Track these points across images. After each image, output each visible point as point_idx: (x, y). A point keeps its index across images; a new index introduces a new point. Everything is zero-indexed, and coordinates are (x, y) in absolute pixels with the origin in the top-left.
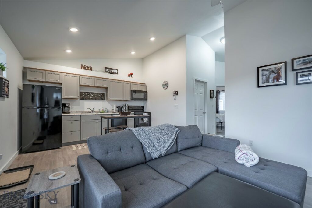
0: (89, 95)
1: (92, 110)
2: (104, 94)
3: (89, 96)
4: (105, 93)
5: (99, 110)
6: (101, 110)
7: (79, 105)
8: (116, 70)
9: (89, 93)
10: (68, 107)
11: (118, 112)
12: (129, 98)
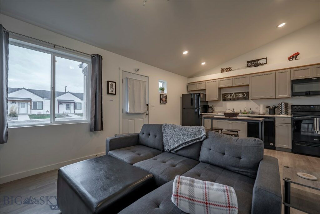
1: (232, 110)
2: (248, 92)
3: (231, 97)
5: (241, 110)
6: (243, 111)
7: (222, 106)
8: (265, 59)
10: (211, 108)
11: (269, 113)
12: (288, 94)
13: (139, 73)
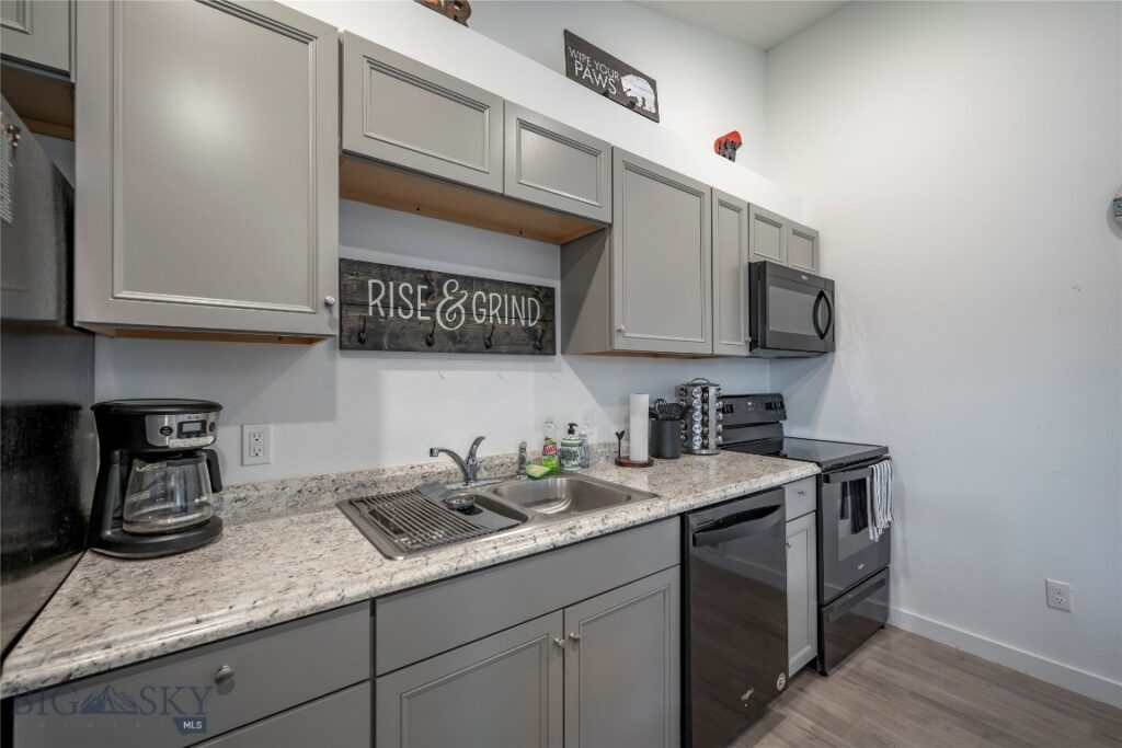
0: (427, 295)
1: (464, 457)
2: (550, 292)
3: (430, 311)
4: (556, 284)
5: (523, 449)
7: (328, 413)
9: (425, 276)
10: (190, 454)
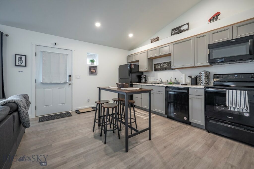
1: (160, 80)
3: (160, 67)
5: (167, 80)
7: (154, 76)
9: (160, 64)
11: (191, 84)
12: (205, 62)
13: (57, 46)
